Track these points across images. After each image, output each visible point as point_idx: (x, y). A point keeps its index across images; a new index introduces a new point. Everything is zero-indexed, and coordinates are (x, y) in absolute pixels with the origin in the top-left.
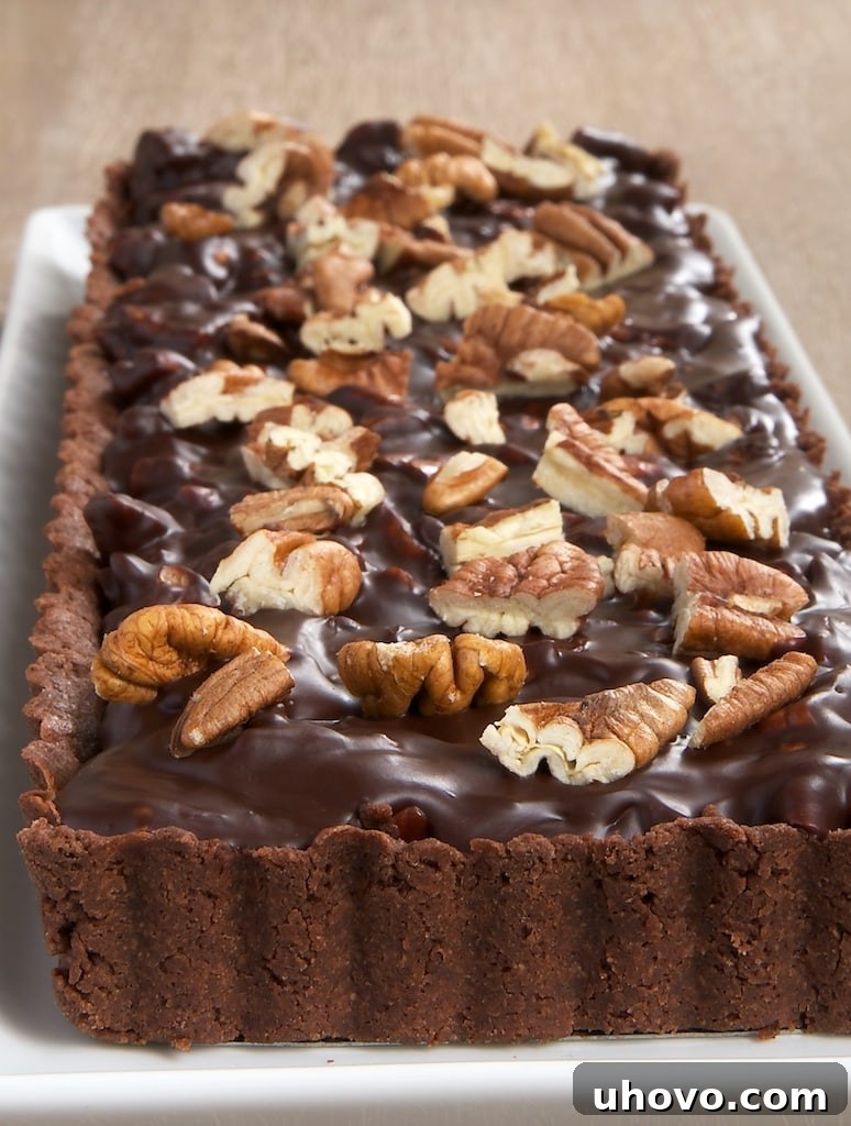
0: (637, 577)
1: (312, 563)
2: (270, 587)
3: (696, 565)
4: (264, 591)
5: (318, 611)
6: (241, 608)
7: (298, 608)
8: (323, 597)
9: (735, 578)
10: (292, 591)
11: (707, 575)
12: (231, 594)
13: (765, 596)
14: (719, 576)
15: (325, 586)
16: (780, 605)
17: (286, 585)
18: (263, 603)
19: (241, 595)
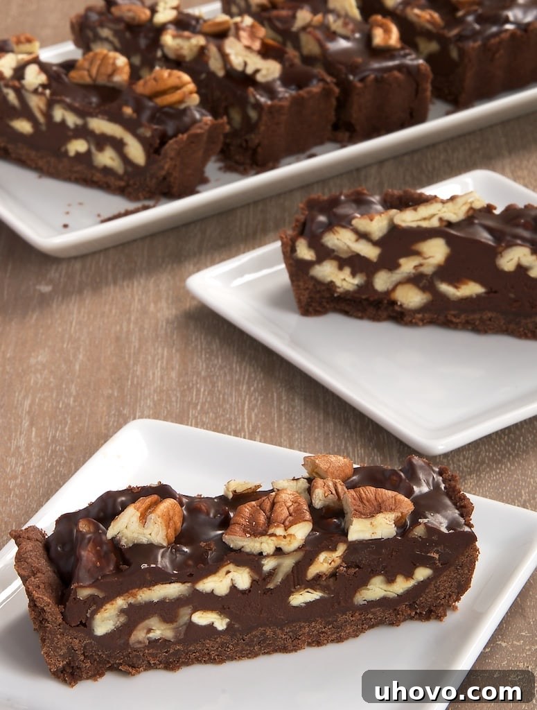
0: (324, 501)
1: (160, 520)
2: (138, 533)
3: (354, 499)
4: (135, 535)
5: (165, 544)
6: (124, 544)
7: (154, 543)
8: (167, 537)
9: (375, 503)
10: (150, 534)
11: (361, 504)
12: (118, 538)
13: (391, 510)
14: (367, 504)
15: (167, 530)
16: (400, 514)
17: (147, 532)
18: (136, 542)
19: (123, 538)
